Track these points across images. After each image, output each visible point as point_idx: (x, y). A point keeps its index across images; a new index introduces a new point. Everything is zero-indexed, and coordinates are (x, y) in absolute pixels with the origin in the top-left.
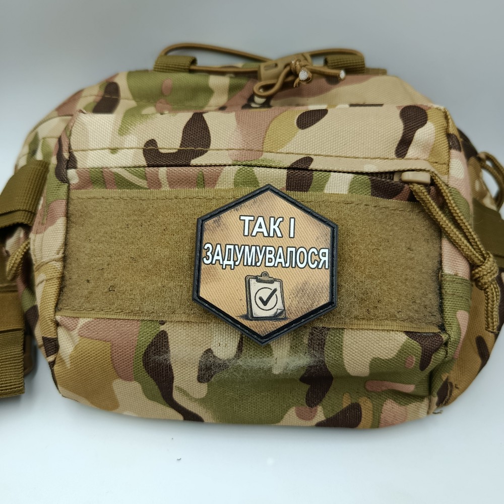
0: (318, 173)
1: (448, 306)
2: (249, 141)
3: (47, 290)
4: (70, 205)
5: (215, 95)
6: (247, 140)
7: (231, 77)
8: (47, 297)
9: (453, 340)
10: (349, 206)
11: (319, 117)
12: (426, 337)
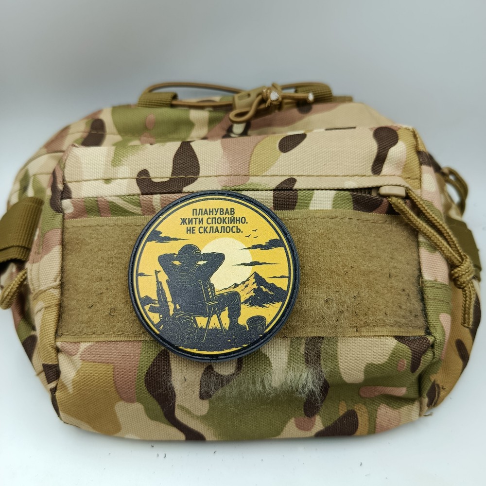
0: (302, 192)
1: (431, 310)
2: (236, 167)
3: (46, 317)
4: (65, 234)
5: (196, 127)
6: (233, 166)
7: (210, 111)
8: (47, 324)
9: (439, 342)
10: (333, 220)
11: (299, 140)
12: (414, 340)
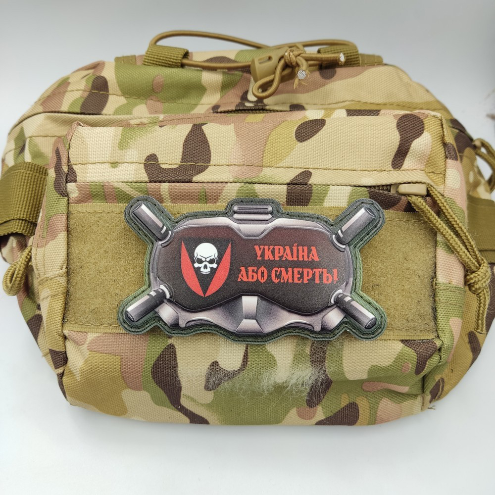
0: (317, 187)
1: (442, 313)
2: (249, 156)
3: (53, 305)
4: (70, 219)
5: (208, 92)
6: (246, 154)
7: (224, 73)
8: (53, 312)
9: (447, 347)
11: (318, 128)
12: (420, 344)
